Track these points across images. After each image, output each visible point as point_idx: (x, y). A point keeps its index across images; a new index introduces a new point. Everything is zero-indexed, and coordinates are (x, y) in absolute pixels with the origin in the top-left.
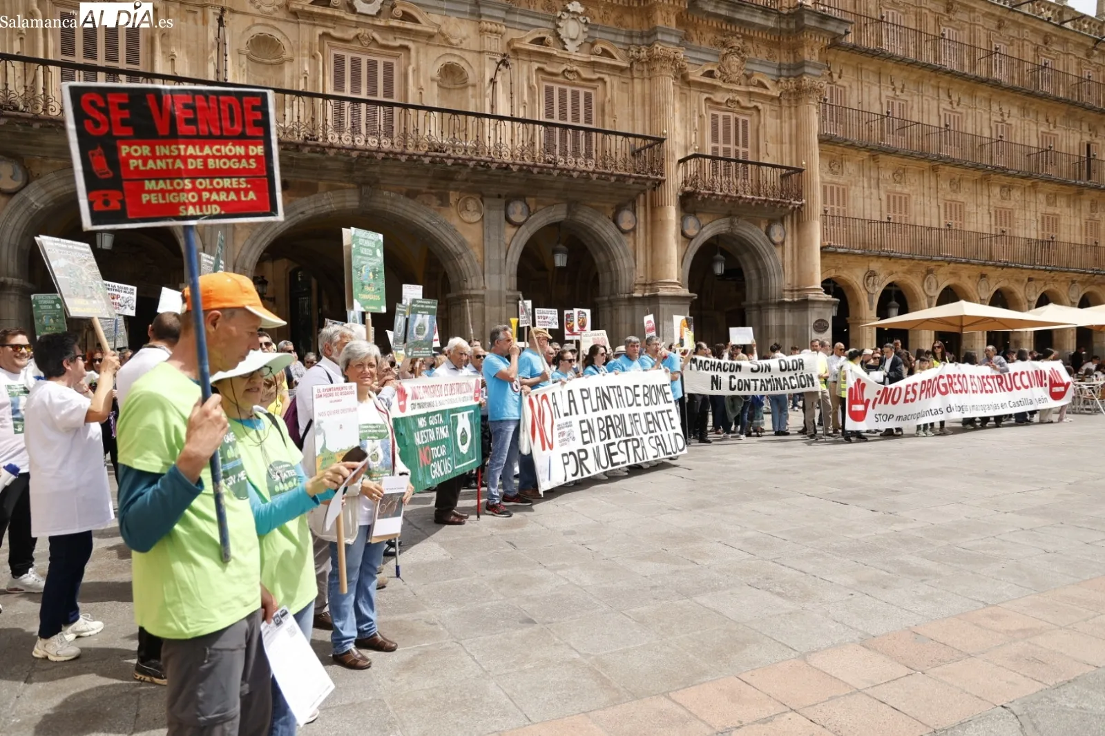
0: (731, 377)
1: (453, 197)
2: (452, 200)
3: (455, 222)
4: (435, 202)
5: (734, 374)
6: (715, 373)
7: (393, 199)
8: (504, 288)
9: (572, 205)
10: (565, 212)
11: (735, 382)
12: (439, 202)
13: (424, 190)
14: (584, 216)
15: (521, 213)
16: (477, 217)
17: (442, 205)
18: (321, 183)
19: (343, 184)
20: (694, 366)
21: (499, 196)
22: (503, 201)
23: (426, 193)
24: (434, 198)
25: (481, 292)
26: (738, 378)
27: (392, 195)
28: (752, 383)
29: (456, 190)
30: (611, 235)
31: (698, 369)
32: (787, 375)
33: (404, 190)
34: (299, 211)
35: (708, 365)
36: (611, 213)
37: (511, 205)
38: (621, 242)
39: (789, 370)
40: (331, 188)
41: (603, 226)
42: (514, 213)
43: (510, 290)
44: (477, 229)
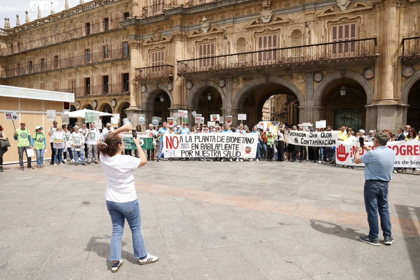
0: (302, 139)
1: (295, 75)
2: (294, 76)
3: (295, 83)
4: (288, 78)
5: (303, 138)
6: (296, 137)
7: (275, 79)
8: (312, 105)
9: (343, 71)
10: (340, 74)
11: (303, 141)
12: (290, 77)
13: (285, 74)
14: (349, 75)
15: (319, 78)
16: (303, 81)
17: (290, 78)
18: (254, 77)
19: (259, 76)
20: (289, 134)
21: (311, 73)
22: (313, 74)
23: (286, 75)
24: (288, 76)
25: (303, 107)
26: (304, 139)
27: (274, 77)
28: (310, 142)
29: (295, 72)
30: (362, 81)
31: (290, 135)
32: (324, 139)
33: (278, 75)
34: (249, 85)
35: (294, 134)
36: (361, 72)
37: (315, 75)
38: (367, 84)
39: (325, 137)
40: (257, 78)
41: (358, 77)
42: (316, 78)
43: (315, 105)
44: (303, 85)
